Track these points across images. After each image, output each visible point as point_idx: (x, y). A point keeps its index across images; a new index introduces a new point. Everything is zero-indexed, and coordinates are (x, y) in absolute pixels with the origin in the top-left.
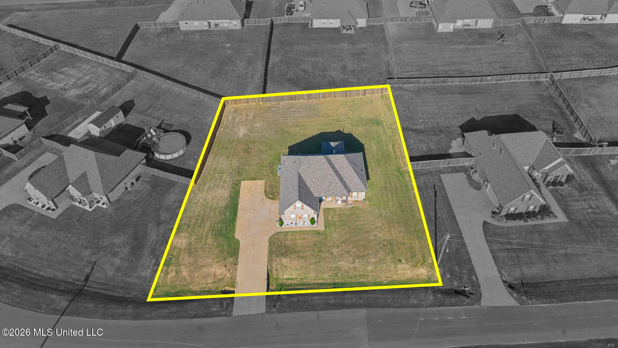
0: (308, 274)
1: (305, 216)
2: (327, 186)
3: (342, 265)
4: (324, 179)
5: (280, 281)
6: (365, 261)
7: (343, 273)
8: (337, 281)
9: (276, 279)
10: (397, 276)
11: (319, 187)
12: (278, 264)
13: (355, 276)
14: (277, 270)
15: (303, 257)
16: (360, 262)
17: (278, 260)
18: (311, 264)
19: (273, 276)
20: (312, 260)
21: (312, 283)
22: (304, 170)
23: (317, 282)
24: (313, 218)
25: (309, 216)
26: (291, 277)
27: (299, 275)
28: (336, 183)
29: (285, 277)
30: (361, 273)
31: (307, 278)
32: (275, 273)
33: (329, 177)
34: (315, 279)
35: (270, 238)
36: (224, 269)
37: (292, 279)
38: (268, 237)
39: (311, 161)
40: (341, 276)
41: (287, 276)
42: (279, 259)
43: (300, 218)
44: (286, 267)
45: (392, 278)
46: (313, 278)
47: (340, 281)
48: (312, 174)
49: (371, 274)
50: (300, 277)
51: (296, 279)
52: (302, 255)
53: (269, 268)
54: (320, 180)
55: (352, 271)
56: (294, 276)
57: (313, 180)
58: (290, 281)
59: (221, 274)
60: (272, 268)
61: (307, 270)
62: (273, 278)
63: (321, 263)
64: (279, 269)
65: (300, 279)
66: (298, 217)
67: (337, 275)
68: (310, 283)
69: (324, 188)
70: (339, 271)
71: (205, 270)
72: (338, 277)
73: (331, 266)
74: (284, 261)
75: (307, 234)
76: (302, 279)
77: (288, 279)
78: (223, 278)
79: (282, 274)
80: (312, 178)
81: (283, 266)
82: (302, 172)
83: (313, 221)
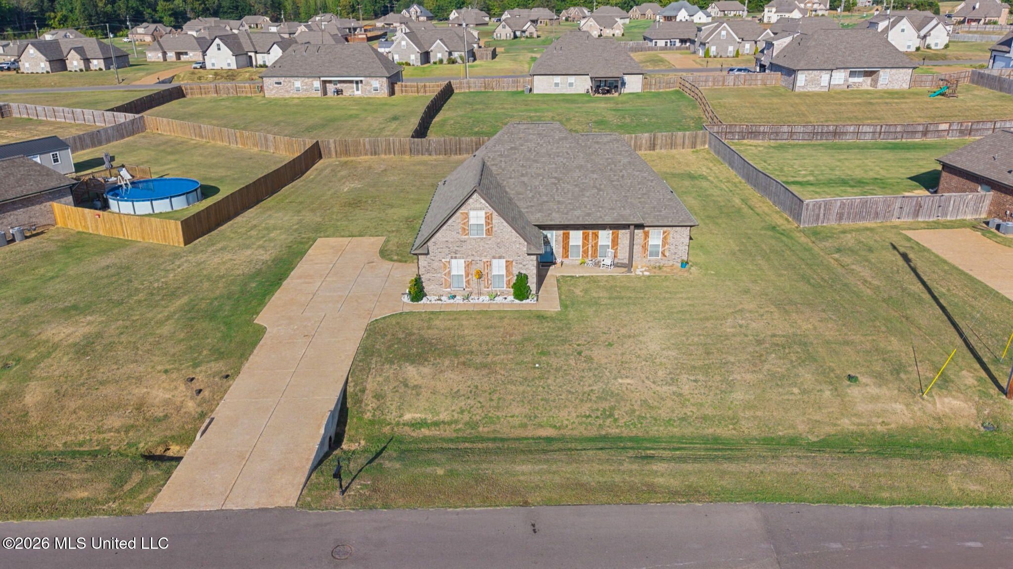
0: (498, 407)
1: (498, 268)
2: (570, 195)
3: (632, 388)
4: (559, 179)
5: (387, 430)
6: (718, 378)
7: (634, 411)
8: (614, 431)
9: (372, 423)
10: (857, 420)
11: (545, 199)
12: (387, 380)
13: (683, 419)
14: (378, 396)
15: (485, 366)
16: (696, 381)
17: (389, 371)
18: (512, 382)
19: (363, 412)
20: (517, 374)
21: (511, 436)
22: (501, 155)
23: (530, 432)
24: (522, 279)
25: (509, 264)
26: (430, 418)
27: (462, 412)
28: (599, 190)
29: (408, 417)
30: (709, 412)
31: (493, 423)
32: (370, 403)
33: (577, 174)
34: (524, 426)
35: (369, 325)
36: (182, 387)
37: (436, 424)
38: (366, 322)
39: (522, 135)
40: (627, 418)
41: (417, 416)
42: (395, 367)
43: (480, 275)
44: (416, 387)
45: (835, 425)
46: (516, 422)
47: (626, 432)
48: (523, 166)
49: (748, 414)
50: (466, 417)
51: (450, 423)
52: (478, 360)
53: (350, 390)
54: (547, 182)
55: (669, 403)
56: (444, 416)
57: (525, 179)
58: (425, 432)
59: (167, 402)
60: (363, 391)
61: (495, 397)
62: (361, 419)
63: (549, 381)
64: (390, 395)
65: (466, 424)
66: (473, 271)
67: (611, 415)
68: (504, 436)
69: (559, 202)
70: (617, 401)
71: (109, 390)
72: (616, 420)
73: (586, 389)
74: (411, 372)
75: (501, 318)
76: (473, 425)
77: (416, 425)
78: (166, 416)
79: (399, 408)
80: (522, 175)
81: (406, 386)
82: (493, 159)
83: (521, 289)
